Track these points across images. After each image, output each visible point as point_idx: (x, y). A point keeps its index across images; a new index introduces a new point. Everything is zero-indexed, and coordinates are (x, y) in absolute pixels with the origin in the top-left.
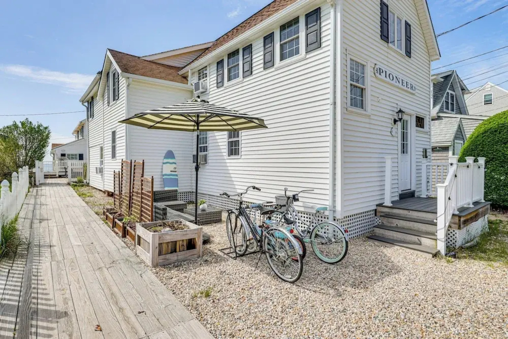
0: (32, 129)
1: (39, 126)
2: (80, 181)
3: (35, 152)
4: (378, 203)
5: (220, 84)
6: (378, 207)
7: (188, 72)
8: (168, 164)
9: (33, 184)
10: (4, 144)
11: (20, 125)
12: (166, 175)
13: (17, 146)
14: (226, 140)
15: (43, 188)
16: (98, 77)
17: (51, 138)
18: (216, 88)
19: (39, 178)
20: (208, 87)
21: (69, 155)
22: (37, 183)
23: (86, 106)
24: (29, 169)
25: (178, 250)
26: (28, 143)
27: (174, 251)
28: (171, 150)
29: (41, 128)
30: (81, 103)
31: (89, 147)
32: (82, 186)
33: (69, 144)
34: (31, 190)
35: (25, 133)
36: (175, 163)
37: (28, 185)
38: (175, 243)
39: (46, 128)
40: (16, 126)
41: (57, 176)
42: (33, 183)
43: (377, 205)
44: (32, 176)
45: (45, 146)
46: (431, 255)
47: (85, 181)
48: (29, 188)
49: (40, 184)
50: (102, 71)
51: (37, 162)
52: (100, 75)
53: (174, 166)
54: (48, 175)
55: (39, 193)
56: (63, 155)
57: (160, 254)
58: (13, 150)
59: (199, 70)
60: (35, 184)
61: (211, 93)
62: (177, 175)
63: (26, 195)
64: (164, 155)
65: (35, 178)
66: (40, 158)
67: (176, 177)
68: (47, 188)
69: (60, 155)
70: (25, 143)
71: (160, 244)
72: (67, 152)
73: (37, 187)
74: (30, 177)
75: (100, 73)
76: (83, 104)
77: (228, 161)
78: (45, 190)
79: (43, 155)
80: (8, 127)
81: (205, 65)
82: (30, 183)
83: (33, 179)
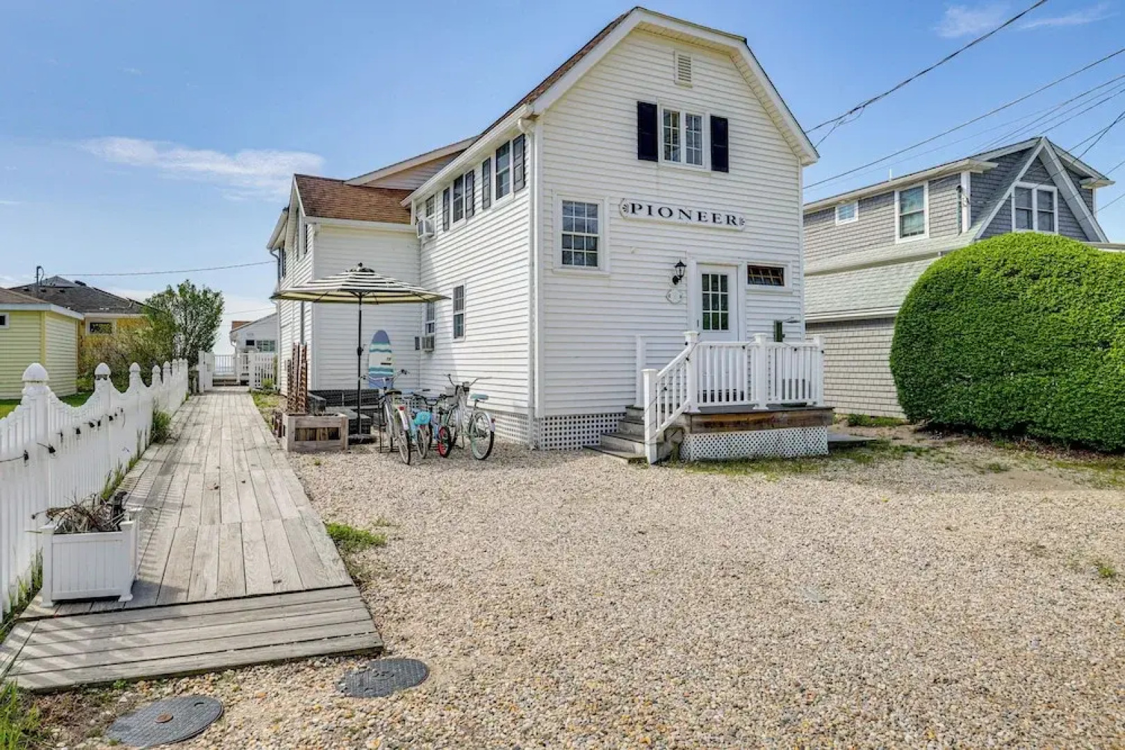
0: (194, 297)
1: (205, 292)
2: (267, 387)
3: (199, 337)
4: (629, 403)
5: (446, 226)
6: (629, 410)
7: (410, 204)
8: (377, 353)
9: (195, 391)
10: (153, 323)
11: (177, 291)
12: (374, 369)
13: (173, 327)
14: (451, 313)
15: (209, 396)
16: (285, 216)
17: (224, 312)
18: (442, 231)
19: (205, 381)
20: (436, 230)
21: (259, 342)
22: (201, 390)
23: (276, 256)
24: (190, 366)
25: (318, 438)
26: (188, 322)
27: (313, 438)
28: (384, 328)
29: (210, 296)
30: (269, 251)
31: (281, 328)
32: (268, 394)
33: (260, 320)
34: (190, 398)
35: (185, 305)
36: (390, 351)
37: (185, 389)
38: (315, 430)
39: (217, 295)
40: (170, 292)
41: (238, 381)
42: (194, 389)
43: (627, 407)
44: (193, 376)
45: (214, 326)
46: (626, 461)
47: (274, 386)
48: (188, 395)
49: (205, 391)
50: (288, 208)
51: (201, 353)
52: (286, 212)
53: (388, 355)
54: (223, 381)
55: (201, 401)
56: (250, 343)
57: (297, 439)
58: (167, 333)
59: (427, 200)
60: (198, 391)
61: (439, 238)
62: (392, 371)
63: (183, 403)
64: (372, 338)
65: (197, 380)
66: (207, 347)
67: (391, 373)
68: (215, 396)
69: (245, 343)
70: (184, 322)
71: (297, 429)
72: (256, 338)
73: (201, 394)
74: (191, 378)
75: (287, 209)
76: (271, 253)
77: (453, 346)
78: (212, 398)
79: (212, 342)
80: (159, 296)
81: (431, 193)
82: (191, 388)
83: (194, 381)
